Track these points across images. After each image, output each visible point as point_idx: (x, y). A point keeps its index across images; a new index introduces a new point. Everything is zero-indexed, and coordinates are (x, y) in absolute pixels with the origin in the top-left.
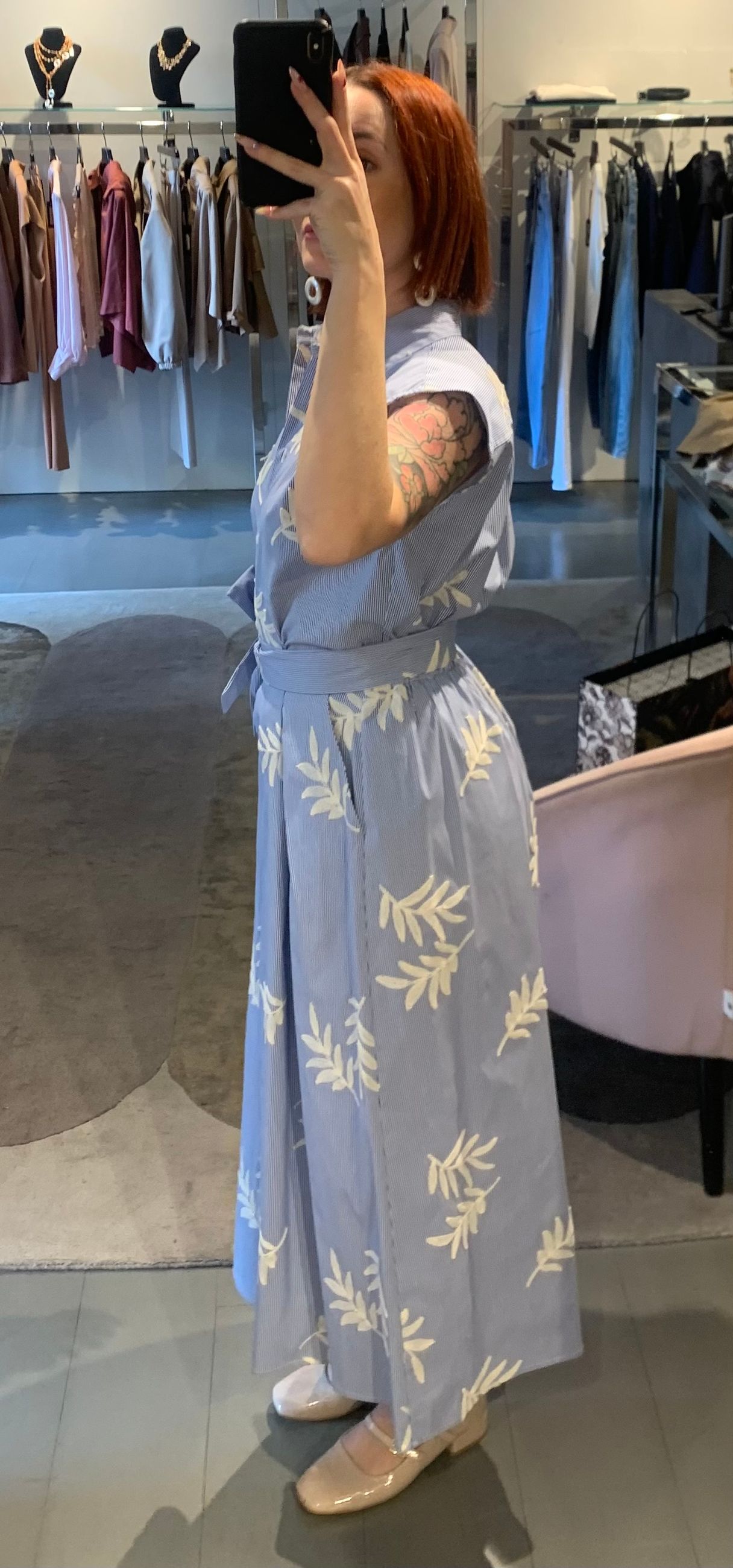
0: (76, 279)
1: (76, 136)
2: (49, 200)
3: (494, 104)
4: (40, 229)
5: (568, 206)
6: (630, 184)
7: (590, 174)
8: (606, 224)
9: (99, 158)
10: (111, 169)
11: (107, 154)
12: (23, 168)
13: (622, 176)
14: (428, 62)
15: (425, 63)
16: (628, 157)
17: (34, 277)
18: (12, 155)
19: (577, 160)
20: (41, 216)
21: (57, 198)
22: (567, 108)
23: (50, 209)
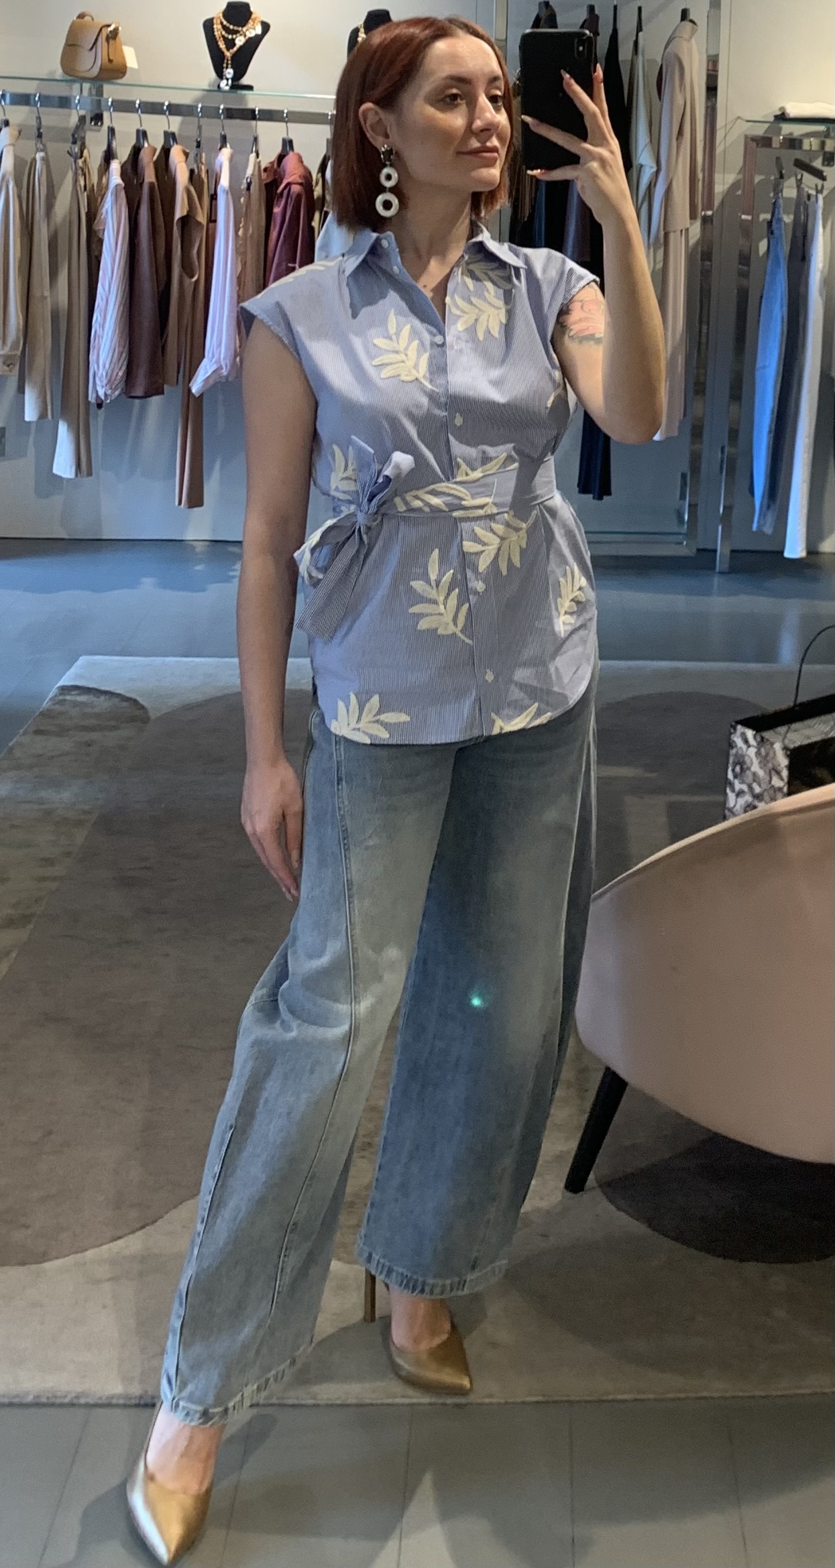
0: (235, 280)
1: (254, 122)
2: (213, 192)
3: (739, 118)
4: (199, 224)
5: (815, 239)
9: (278, 149)
10: (290, 162)
11: (288, 144)
12: (186, 155)
14: (662, 65)
15: (658, 68)
17: (184, 275)
18: (176, 139)
19: (829, 185)
20: (202, 208)
21: (224, 190)
22: (821, 128)
23: (214, 202)
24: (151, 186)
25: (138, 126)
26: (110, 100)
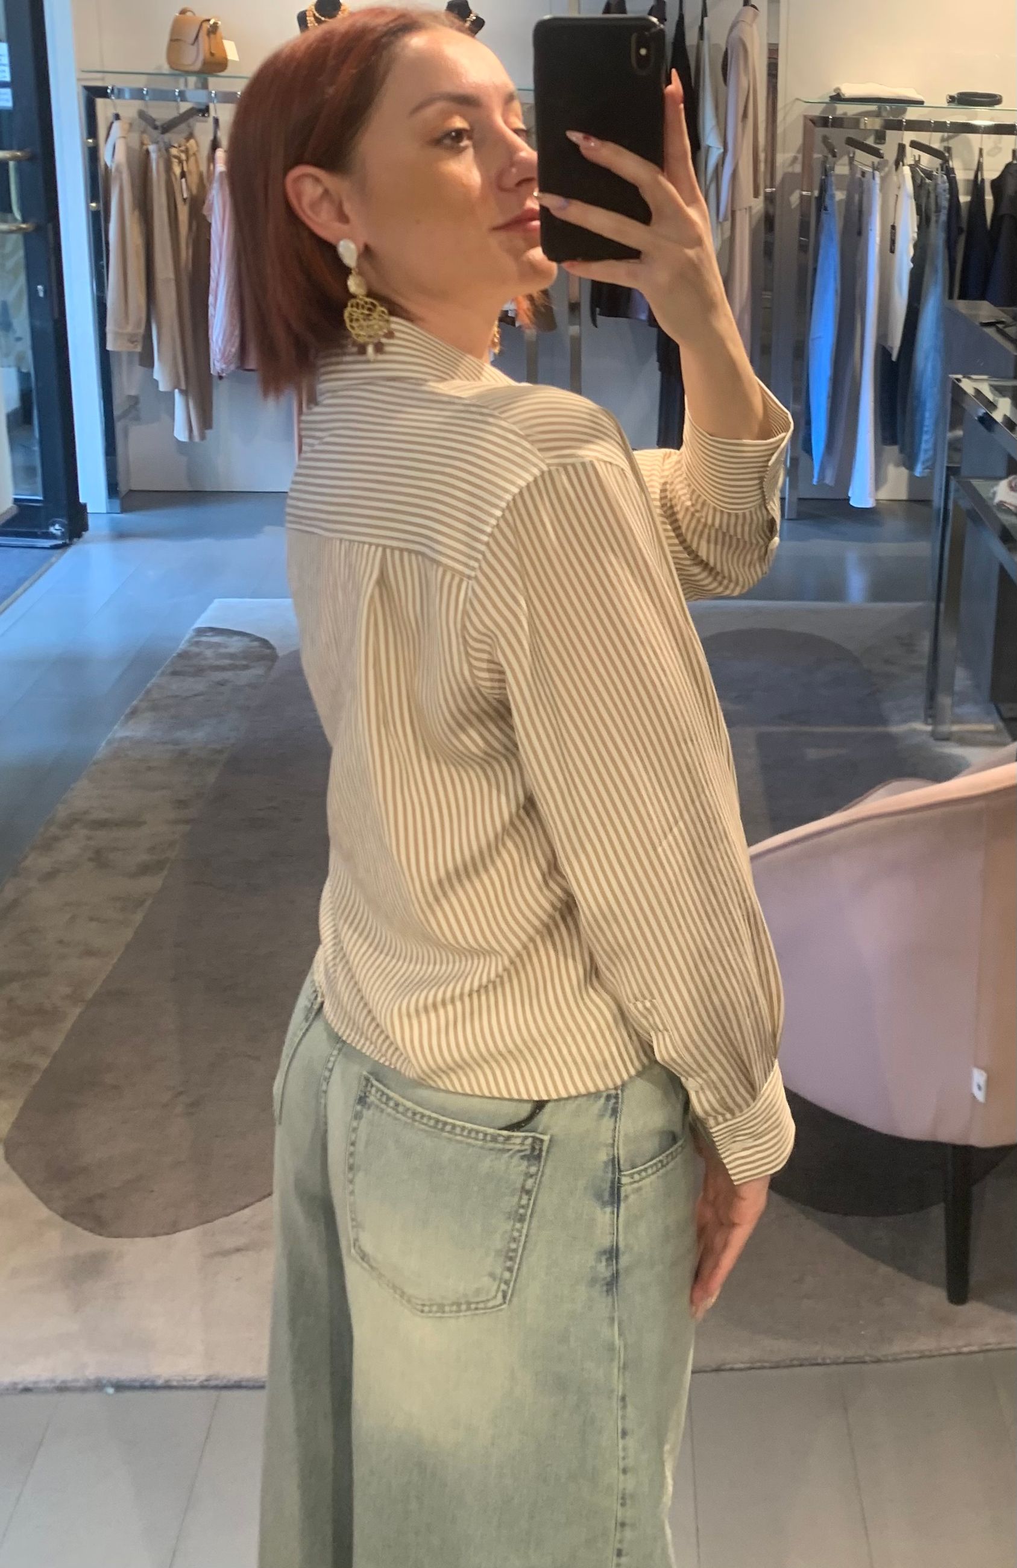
3: (798, 99)
5: (874, 209)
6: (940, 190)
7: (895, 178)
8: (915, 230)
13: (927, 181)
14: (727, 49)
16: (935, 160)
19: (882, 161)
22: (873, 107)
26: (213, 92)
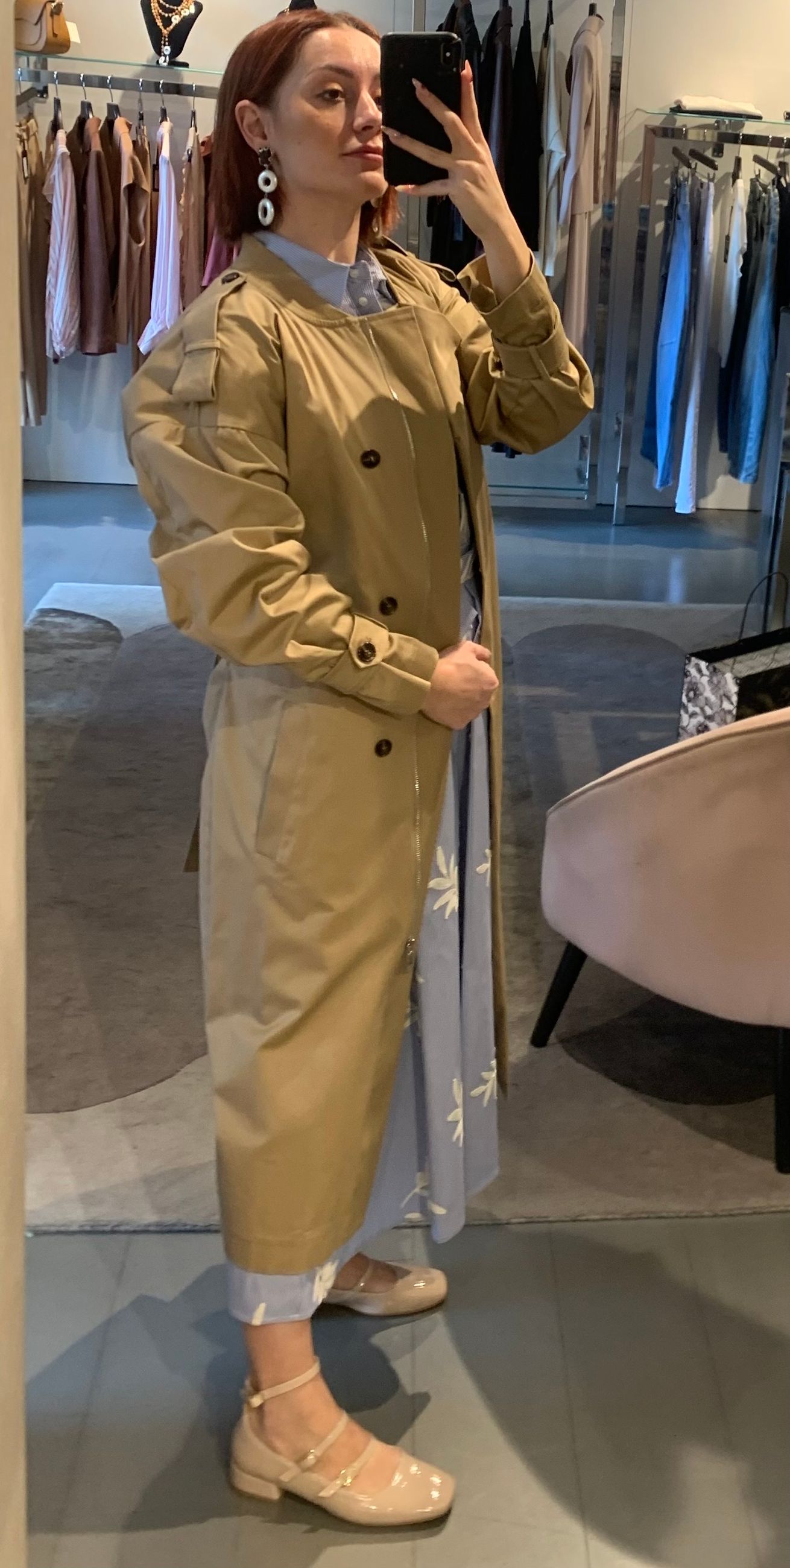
0: (178, 246)
1: (191, 98)
2: (155, 163)
4: (146, 191)
5: (707, 222)
6: (772, 204)
7: (731, 190)
8: (746, 241)
12: (129, 126)
13: (764, 195)
14: (571, 57)
15: (568, 60)
16: (773, 176)
17: (132, 239)
18: (119, 111)
19: (719, 174)
20: (147, 180)
21: (165, 161)
22: (711, 120)
23: (156, 171)
24: (98, 155)
25: (83, 99)
26: (56, 73)
